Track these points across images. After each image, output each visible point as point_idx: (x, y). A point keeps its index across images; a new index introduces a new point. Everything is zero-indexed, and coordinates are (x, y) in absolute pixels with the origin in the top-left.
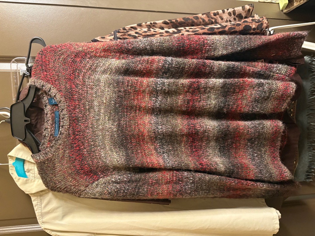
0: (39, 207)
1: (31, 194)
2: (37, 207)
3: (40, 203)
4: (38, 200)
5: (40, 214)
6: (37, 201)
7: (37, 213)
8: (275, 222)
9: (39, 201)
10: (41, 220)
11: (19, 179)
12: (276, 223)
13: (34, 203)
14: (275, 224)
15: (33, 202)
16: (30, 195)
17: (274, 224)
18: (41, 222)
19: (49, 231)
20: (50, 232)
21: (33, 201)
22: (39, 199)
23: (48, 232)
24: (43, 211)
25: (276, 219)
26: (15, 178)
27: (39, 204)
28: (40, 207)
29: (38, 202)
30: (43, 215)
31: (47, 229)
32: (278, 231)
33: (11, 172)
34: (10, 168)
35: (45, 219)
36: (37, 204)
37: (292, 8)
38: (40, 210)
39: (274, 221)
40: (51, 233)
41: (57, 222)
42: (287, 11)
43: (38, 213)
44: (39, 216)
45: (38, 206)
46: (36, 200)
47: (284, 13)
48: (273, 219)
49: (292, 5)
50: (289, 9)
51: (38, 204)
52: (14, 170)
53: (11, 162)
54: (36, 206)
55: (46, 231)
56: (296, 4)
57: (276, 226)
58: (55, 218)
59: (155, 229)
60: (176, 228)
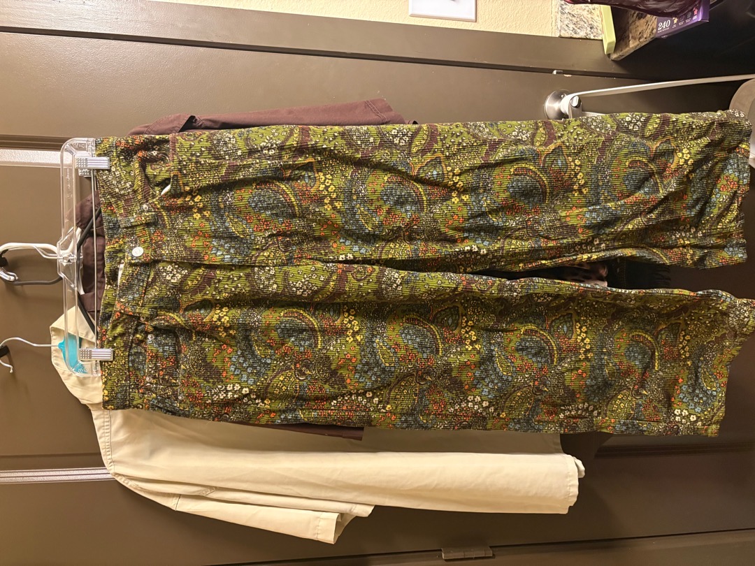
0: (106, 431)
1: (92, 405)
2: (101, 431)
3: (108, 424)
4: (104, 418)
5: (107, 444)
6: (102, 420)
7: (102, 442)
8: (570, 484)
9: (107, 420)
10: (109, 457)
11: (70, 375)
12: (572, 486)
13: (97, 423)
14: (570, 486)
15: (95, 421)
16: (90, 408)
17: (567, 486)
18: (110, 461)
19: (124, 478)
20: (126, 482)
21: (96, 419)
22: (107, 416)
23: (121, 480)
24: (112, 440)
25: (572, 475)
26: (63, 373)
27: (107, 426)
28: (108, 431)
29: (104, 422)
30: (113, 447)
31: (120, 475)
32: (575, 499)
33: (55, 362)
34: (54, 354)
35: (115, 456)
36: (102, 424)
37: (627, 52)
38: (107, 438)
39: (568, 479)
41: (140, 462)
42: (618, 57)
43: (105, 442)
44: (105, 448)
45: (104, 429)
46: (101, 418)
47: (612, 60)
48: (567, 476)
49: (627, 45)
50: (621, 53)
51: (104, 426)
52: (62, 359)
53: (56, 342)
54: (99, 429)
55: (118, 479)
56: (633, 43)
57: (571, 490)
58: (136, 455)
59: (330, 485)
60: (371, 484)
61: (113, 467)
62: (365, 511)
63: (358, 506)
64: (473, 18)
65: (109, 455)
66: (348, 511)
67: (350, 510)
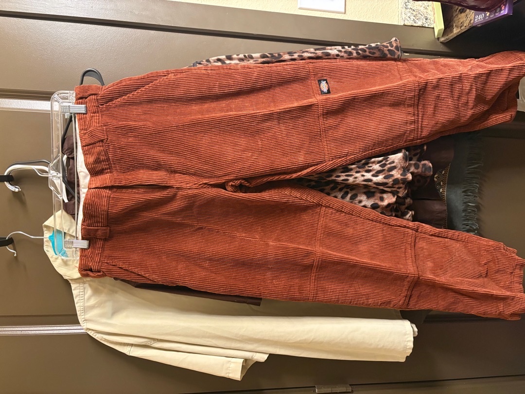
1: (72, 280)
2: (78, 298)
3: (82, 293)
4: (80, 289)
5: (82, 308)
6: (78, 291)
7: (78, 306)
8: (408, 339)
9: (82, 290)
10: (83, 317)
11: (56, 259)
12: (409, 341)
13: (75, 292)
14: (407, 341)
16: (70, 282)
17: (405, 341)
18: (83, 320)
19: (93, 332)
20: (94, 334)
21: (74, 290)
23: (91, 333)
24: (86, 305)
25: (409, 334)
26: (52, 257)
27: (82, 295)
28: (82, 298)
29: (80, 292)
30: (86, 310)
31: (90, 329)
32: (411, 351)
33: (46, 249)
34: (45, 244)
36: (78, 294)
39: (406, 337)
40: (95, 336)
41: (104, 320)
42: (445, 40)
43: (80, 306)
45: (80, 297)
46: (78, 289)
47: (441, 42)
48: (405, 334)
49: (452, 31)
50: (447, 37)
52: (51, 247)
53: (47, 235)
54: (76, 297)
57: (408, 344)
58: (102, 315)
59: (238, 339)
60: (267, 338)
61: (85, 324)
62: (263, 358)
63: (257, 354)
64: (344, 11)
65: (83, 315)
66: (250, 358)
67: (252, 357)
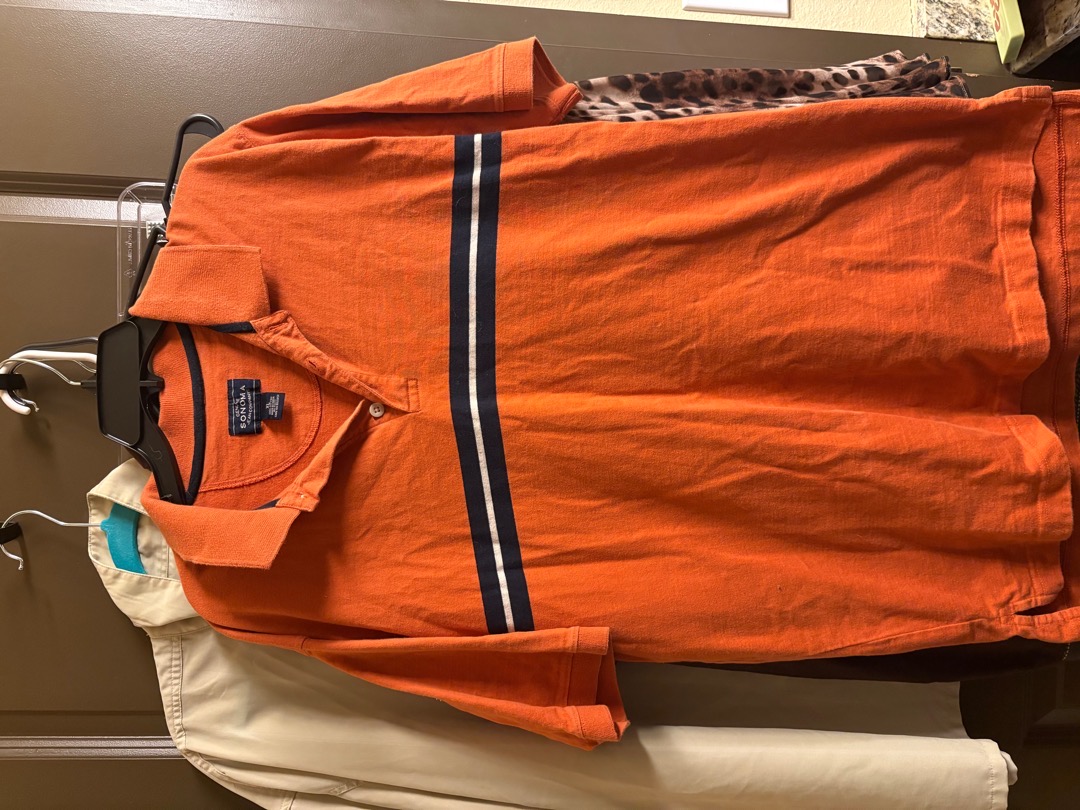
0: (174, 675)
1: (153, 628)
2: (166, 675)
3: (177, 662)
4: (172, 652)
5: (175, 698)
6: (168, 656)
7: (166, 696)
9: (177, 655)
10: (178, 721)
11: (117, 577)
13: (160, 661)
15: (155, 657)
16: (149, 634)
18: (178, 728)
19: (201, 760)
20: (204, 766)
21: (158, 654)
22: (177, 650)
23: (197, 763)
24: (185, 692)
26: (106, 573)
27: (176, 666)
28: (177, 675)
29: (171, 659)
30: (185, 703)
33: (94, 553)
34: (92, 539)
35: (188, 720)
36: (168, 664)
37: (1041, 56)
38: (176, 687)
41: (229, 730)
42: (1025, 68)
43: (171, 695)
44: (172, 705)
45: (171, 672)
46: (166, 652)
47: (1014, 74)
50: (1030, 59)
52: (105, 548)
53: (96, 520)
55: (191, 760)
56: (1054, 38)
61: (183, 738)
64: (786, 11)
65: (178, 717)
